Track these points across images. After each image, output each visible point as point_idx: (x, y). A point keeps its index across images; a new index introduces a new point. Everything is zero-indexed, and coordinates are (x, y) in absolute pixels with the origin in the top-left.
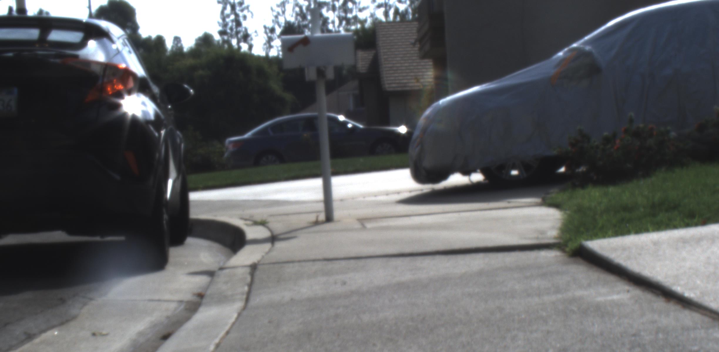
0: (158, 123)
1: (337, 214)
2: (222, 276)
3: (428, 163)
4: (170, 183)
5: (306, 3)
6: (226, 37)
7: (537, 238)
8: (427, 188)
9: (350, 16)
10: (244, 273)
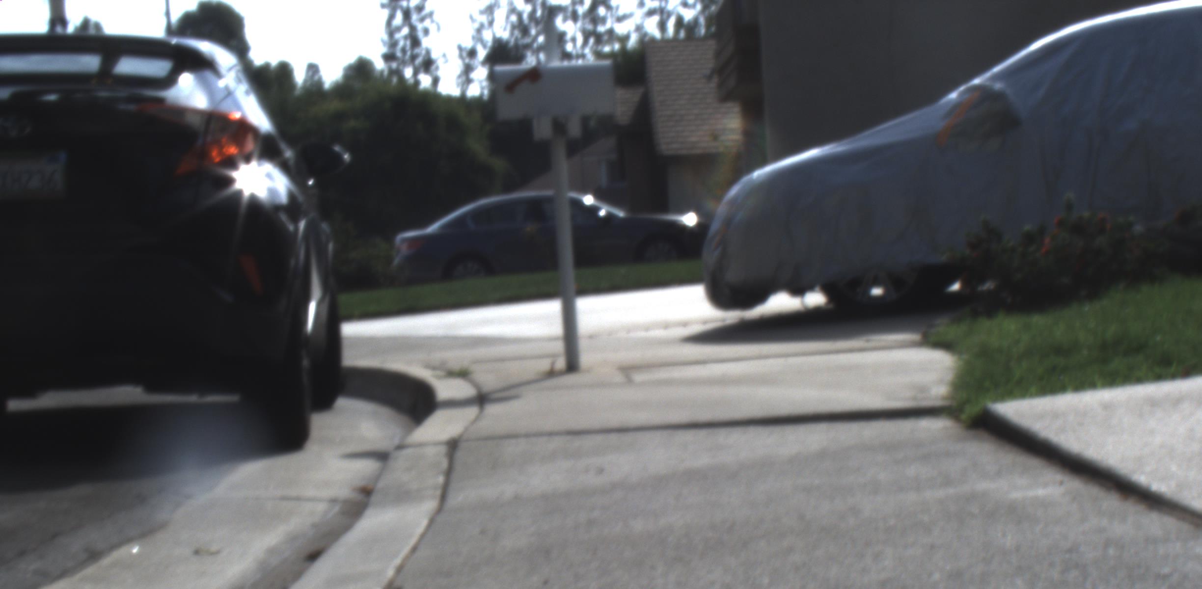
0: (293, 208)
1: (586, 358)
2: (400, 461)
3: (733, 275)
4: (312, 308)
5: (528, 8)
6: (394, 65)
7: (914, 398)
8: (732, 316)
9: (601, 29)
10: (437, 454)
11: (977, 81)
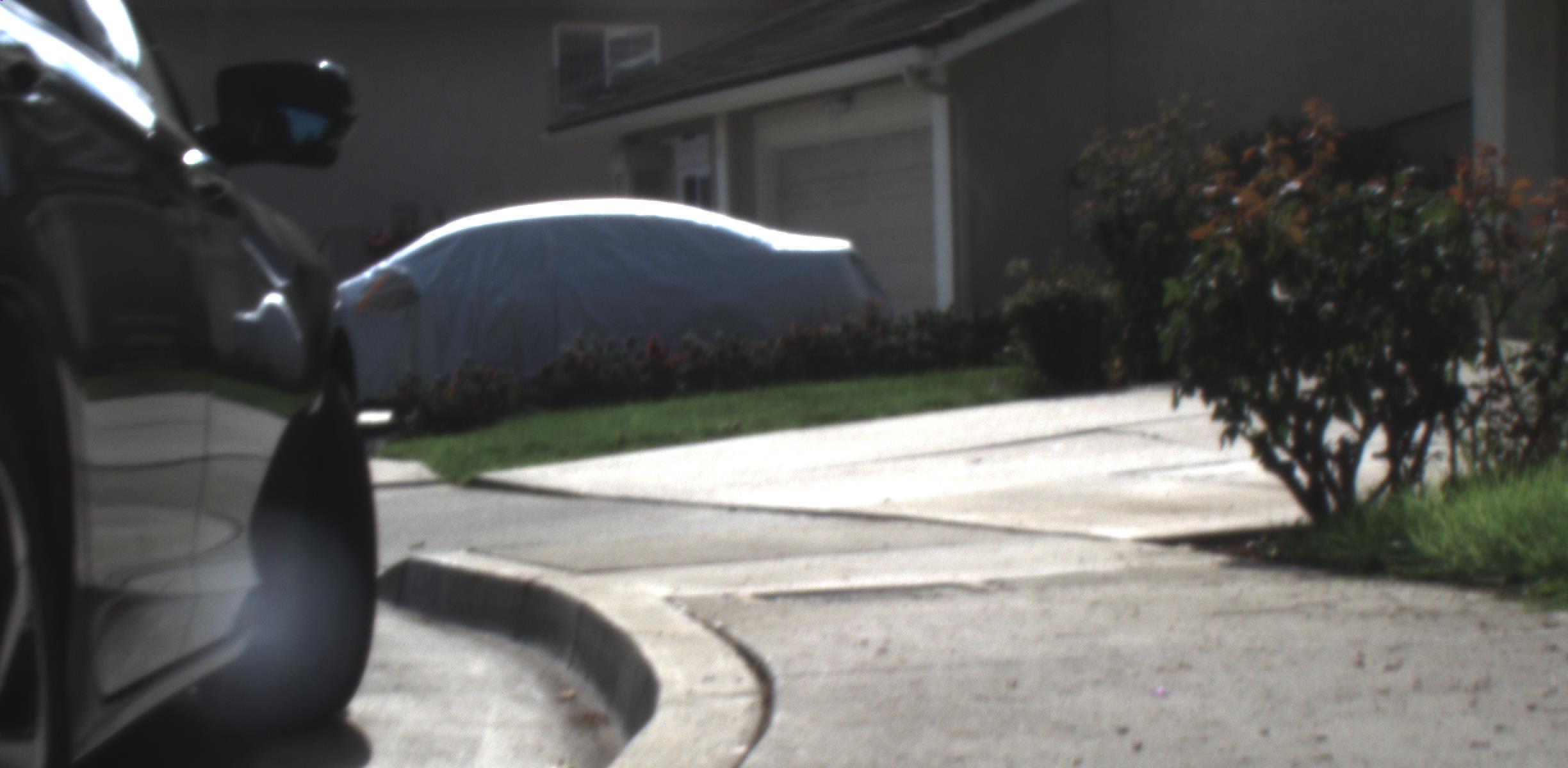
11: (384, 264)
